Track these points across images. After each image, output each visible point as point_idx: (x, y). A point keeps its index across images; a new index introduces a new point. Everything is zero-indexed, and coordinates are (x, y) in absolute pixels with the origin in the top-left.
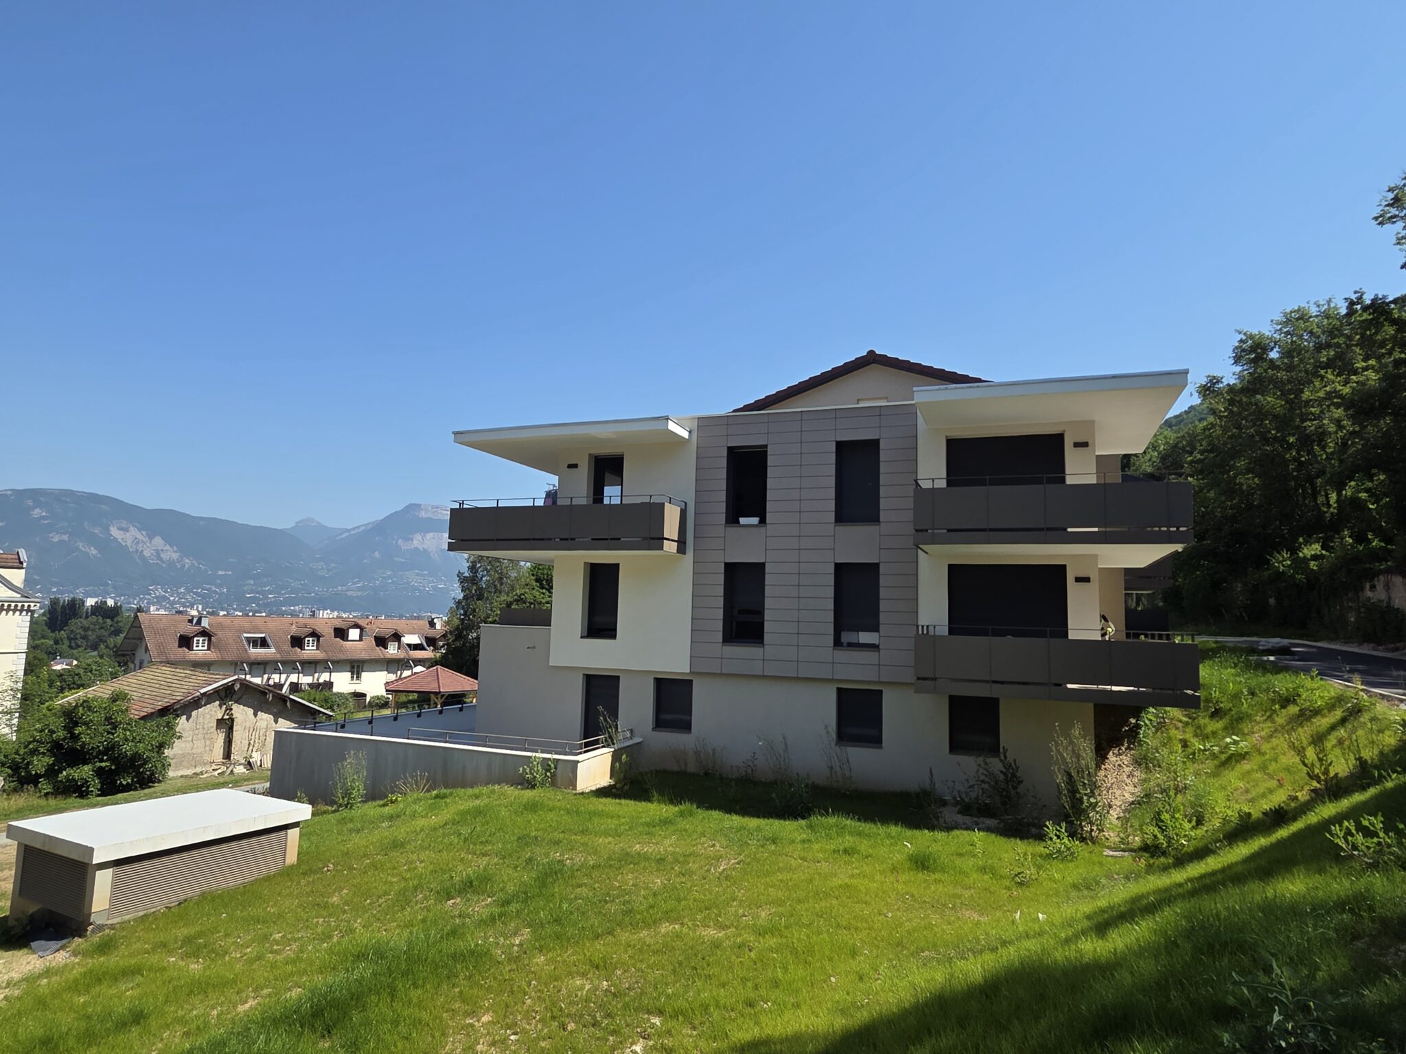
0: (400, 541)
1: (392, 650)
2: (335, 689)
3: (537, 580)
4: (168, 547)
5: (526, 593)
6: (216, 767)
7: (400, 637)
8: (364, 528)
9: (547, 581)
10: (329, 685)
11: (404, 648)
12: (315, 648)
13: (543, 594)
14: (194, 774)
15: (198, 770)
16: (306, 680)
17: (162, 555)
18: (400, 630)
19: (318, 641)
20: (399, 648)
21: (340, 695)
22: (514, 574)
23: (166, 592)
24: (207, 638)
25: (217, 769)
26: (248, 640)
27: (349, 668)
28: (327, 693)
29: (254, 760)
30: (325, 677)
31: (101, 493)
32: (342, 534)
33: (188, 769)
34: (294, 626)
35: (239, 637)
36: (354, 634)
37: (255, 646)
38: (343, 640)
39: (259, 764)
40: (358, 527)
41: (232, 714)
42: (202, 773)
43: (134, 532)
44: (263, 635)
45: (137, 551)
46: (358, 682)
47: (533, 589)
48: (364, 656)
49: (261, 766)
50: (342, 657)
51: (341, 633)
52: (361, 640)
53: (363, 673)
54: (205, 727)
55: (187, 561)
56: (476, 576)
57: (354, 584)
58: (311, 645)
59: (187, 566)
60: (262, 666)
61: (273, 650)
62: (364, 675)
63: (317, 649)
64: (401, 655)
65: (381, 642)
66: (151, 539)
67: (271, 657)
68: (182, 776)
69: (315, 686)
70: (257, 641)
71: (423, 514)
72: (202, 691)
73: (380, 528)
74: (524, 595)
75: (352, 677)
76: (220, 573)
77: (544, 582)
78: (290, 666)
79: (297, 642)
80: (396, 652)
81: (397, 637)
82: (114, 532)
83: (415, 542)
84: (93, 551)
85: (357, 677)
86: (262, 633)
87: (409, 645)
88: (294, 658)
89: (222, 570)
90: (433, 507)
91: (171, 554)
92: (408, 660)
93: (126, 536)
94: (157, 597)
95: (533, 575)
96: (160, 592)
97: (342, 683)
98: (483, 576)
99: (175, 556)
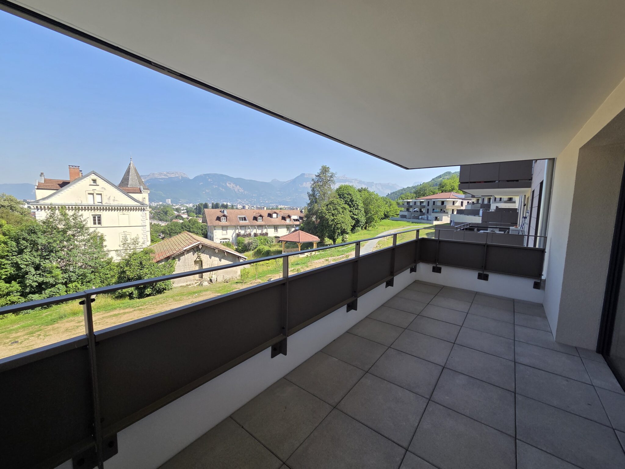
0: (300, 185)
1: (288, 221)
2: (269, 235)
3: (339, 195)
4: (241, 188)
5: (334, 200)
6: (197, 282)
7: (290, 217)
8: (290, 181)
9: (342, 195)
10: (267, 234)
11: (292, 221)
12: (261, 221)
13: (341, 200)
14: (187, 285)
15: (188, 283)
16: (259, 232)
17: (240, 191)
18: (290, 215)
19: (262, 218)
20: (290, 221)
21: (270, 237)
22: (329, 192)
23: (241, 201)
24: (225, 217)
25: (197, 283)
26: (240, 218)
27: (273, 227)
28: (266, 237)
29: (213, 278)
30: (265, 231)
31: (224, 174)
32: (284, 183)
33: (184, 283)
34: (255, 213)
35: (237, 217)
36: (274, 216)
37: (242, 220)
38: (271, 218)
39: (215, 280)
40: (288, 181)
41: (201, 258)
42: (190, 285)
43: (232, 185)
44: (244, 216)
45: (233, 190)
46: (277, 232)
47: (337, 198)
48: (278, 224)
49: (216, 281)
50: (271, 224)
51: (270, 215)
52: (277, 218)
53: (278, 229)
54: (189, 264)
55: (246, 192)
56: (314, 194)
57: (288, 198)
58: (260, 220)
59: (246, 193)
60: (244, 227)
61: (247, 221)
62: (279, 230)
63: (262, 221)
64: (291, 223)
65: (284, 218)
66: (236, 186)
67: (247, 224)
68: (181, 286)
69: (262, 234)
70: (243, 218)
71: (306, 176)
72: (184, 249)
73: (294, 181)
74: (333, 201)
75: (275, 231)
76: (254, 195)
77: (341, 196)
78: (253, 227)
79: (255, 219)
80: (289, 222)
81: (289, 217)
82: (228, 184)
83: (304, 185)
84: (224, 190)
85: (277, 231)
86: (244, 215)
87: (294, 220)
88: (254, 224)
89: (254, 194)
90: (309, 174)
91: (241, 190)
92: (293, 225)
93: (230, 185)
94: (239, 202)
95: (337, 193)
96: (240, 201)
97: (271, 233)
98: (317, 193)
99: (243, 191)
